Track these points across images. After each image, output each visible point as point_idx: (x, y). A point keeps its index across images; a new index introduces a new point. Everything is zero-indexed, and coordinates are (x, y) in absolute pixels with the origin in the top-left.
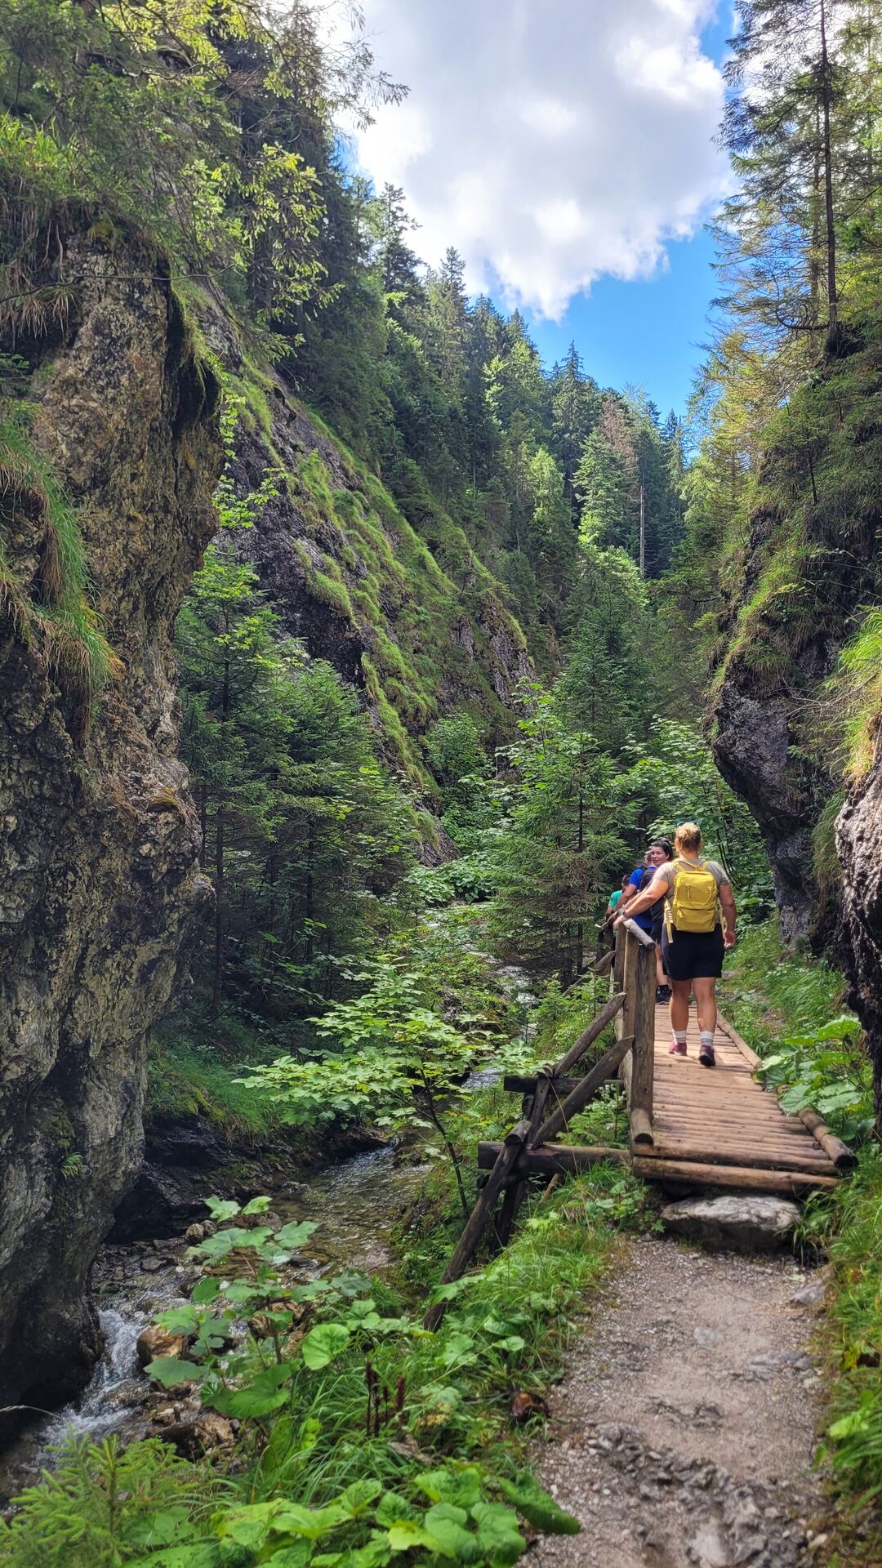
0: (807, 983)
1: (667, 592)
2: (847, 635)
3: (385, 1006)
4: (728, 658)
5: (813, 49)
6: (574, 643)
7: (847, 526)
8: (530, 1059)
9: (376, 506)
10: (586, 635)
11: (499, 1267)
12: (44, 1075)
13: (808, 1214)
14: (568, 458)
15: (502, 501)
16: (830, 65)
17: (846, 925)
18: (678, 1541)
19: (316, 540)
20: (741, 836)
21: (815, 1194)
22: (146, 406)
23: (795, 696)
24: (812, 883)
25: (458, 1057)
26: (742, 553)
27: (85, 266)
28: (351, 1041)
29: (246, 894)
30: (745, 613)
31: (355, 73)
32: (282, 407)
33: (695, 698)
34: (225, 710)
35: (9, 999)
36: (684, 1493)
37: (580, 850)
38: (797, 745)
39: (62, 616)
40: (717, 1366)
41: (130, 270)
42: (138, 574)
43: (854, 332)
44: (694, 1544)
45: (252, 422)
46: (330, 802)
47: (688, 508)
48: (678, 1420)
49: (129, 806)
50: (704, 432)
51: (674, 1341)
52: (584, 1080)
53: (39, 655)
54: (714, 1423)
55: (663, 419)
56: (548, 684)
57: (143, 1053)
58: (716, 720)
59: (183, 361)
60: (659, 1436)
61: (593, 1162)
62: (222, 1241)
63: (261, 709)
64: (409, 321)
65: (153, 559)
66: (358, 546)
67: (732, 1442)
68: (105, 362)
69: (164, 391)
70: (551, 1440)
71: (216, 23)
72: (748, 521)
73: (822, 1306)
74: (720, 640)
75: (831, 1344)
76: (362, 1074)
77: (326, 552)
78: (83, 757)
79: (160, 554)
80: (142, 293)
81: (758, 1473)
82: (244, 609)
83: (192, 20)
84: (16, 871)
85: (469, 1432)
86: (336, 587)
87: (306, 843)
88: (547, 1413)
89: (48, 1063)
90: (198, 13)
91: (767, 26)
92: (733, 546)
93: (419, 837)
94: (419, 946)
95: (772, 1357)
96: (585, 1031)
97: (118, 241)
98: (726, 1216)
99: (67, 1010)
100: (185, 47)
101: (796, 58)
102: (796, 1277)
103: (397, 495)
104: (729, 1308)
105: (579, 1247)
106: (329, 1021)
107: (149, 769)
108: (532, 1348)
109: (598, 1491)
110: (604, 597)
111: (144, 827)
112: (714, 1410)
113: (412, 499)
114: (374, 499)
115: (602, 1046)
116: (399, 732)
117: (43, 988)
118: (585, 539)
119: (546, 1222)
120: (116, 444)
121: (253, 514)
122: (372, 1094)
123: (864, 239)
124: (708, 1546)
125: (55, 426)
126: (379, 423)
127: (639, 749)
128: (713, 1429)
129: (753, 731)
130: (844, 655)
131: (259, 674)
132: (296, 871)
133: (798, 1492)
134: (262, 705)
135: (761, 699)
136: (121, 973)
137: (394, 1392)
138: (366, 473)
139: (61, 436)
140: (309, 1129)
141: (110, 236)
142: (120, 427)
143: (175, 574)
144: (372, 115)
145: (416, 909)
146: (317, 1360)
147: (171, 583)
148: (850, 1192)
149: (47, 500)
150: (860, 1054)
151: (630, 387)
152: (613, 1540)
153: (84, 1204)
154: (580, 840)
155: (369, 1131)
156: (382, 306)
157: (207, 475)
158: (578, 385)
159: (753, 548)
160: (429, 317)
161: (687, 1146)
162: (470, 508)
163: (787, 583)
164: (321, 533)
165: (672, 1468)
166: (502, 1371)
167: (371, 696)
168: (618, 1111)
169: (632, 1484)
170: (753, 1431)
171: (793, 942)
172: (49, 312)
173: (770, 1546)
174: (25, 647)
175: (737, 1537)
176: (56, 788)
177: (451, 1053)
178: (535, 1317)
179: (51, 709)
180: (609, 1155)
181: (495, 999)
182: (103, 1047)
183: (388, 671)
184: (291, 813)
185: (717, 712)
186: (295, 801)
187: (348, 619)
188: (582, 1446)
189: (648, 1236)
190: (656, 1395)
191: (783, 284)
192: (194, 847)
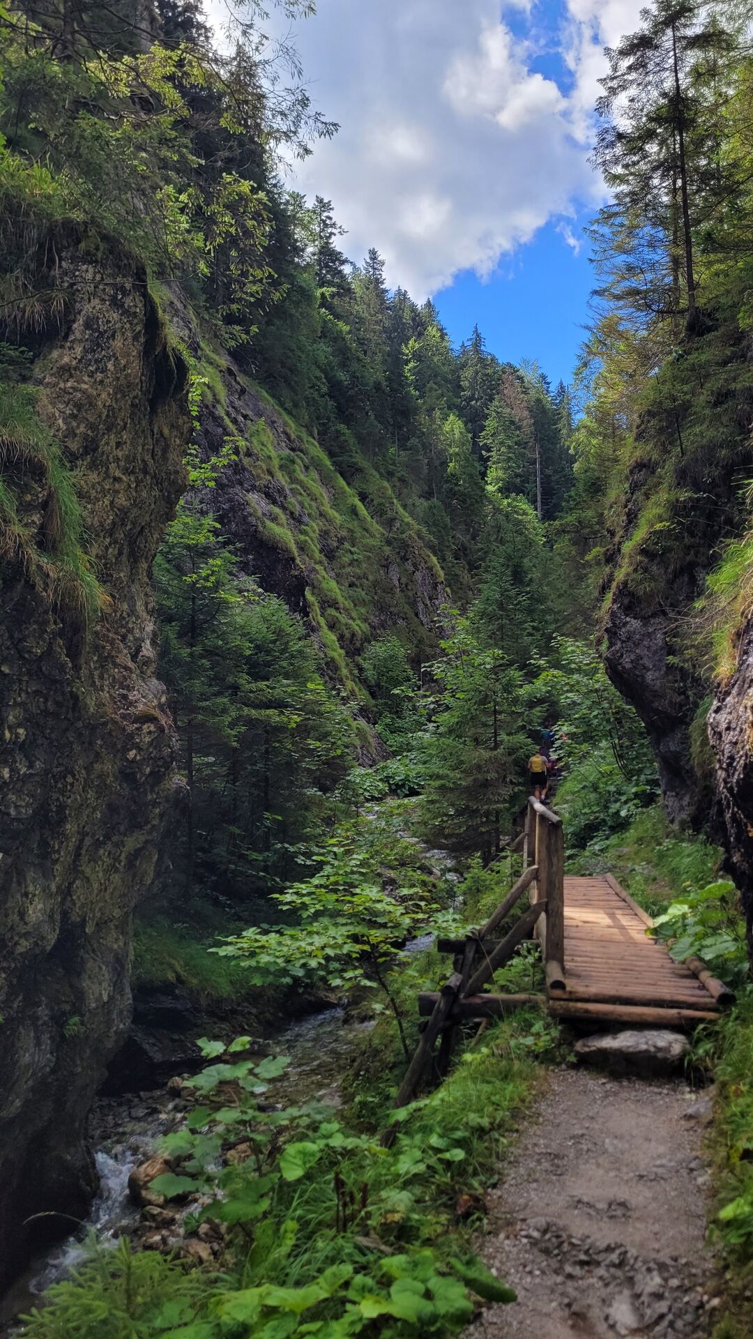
0: (689, 855)
1: (562, 531)
2: (713, 563)
3: (336, 883)
4: (614, 585)
5: (668, 84)
6: (485, 576)
7: (709, 474)
8: (459, 925)
9: (315, 464)
10: (494, 568)
11: (441, 1094)
12: (49, 948)
13: (695, 1043)
14: (474, 421)
15: (421, 457)
16: (682, 98)
17: (720, 802)
18: (597, 1310)
19: (265, 493)
20: (630, 735)
21: (701, 1026)
22: (128, 387)
23: (671, 615)
24: (690, 772)
25: (397, 926)
26: (623, 498)
27: (77, 273)
28: (308, 913)
29: (213, 793)
30: (627, 547)
31: (295, 114)
32: (234, 383)
33: (587, 619)
34: (193, 637)
35: (19, 884)
36: (601, 1271)
37: (495, 748)
38: (675, 655)
39: (62, 561)
40: (625, 1169)
41: (113, 276)
42: (122, 524)
43: (709, 315)
44: (611, 1311)
45: (210, 397)
46: (282, 713)
47: (576, 461)
48: (593, 1213)
49: (118, 718)
50: (589, 397)
51: (588, 1150)
52: (503, 941)
53: (44, 594)
54: (624, 1215)
55: (553, 388)
56: (463, 610)
57: (130, 929)
58: (606, 636)
59: (158, 349)
60: (579, 1227)
61: (515, 1007)
62: (211, 1076)
63: (222, 636)
64: (339, 310)
65: (135, 512)
66: (300, 498)
67: (639, 1229)
68: (94, 351)
69: (142, 375)
70: (490, 1233)
71: (180, 74)
72: (627, 471)
73: (710, 1117)
74: (607, 570)
75: (718, 1147)
76: (318, 941)
77: (273, 503)
78: (79, 678)
79: (140, 508)
80: (124, 295)
81: (662, 1254)
82: (204, 553)
83: (160, 72)
84: (25, 774)
85: (422, 1228)
86: (282, 532)
87: (263, 748)
88: (486, 1211)
89: (52, 938)
90: (165, 66)
91: (630, 68)
92: (616, 491)
93: (358, 742)
94: (359, 834)
95: (670, 1160)
96: (504, 900)
97: (104, 253)
98: (629, 1047)
99: (67, 892)
100: (153, 94)
101: (655, 94)
102: (688, 1096)
103: (331, 455)
104: (633, 1123)
105: (506, 1076)
106: (288, 898)
107: (134, 687)
108: (471, 1160)
109: (530, 1273)
110: (508, 537)
111: (131, 736)
112: (623, 1204)
113: (344, 458)
114: (312, 458)
115: (519, 912)
116: (338, 654)
117: (47, 874)
118: (491, 488)
119: (478, 1057)
120: (104, 418)
121: (214, 475)
122: (327, 958)
123: (715, 242)
124: (623, 1313)
125: (53, 404)
126: (316, 395)
127: (542, 662)
128: (623, 1219)
129: (637, 645)
130: (709, 580)
131: (222, 606)
132: (253, 773)
133: (694, 1266)
134: (224, 633)
135: (643, 618)
136: (112, 861)
137: (358, 1196)
138: (305, 436)
139: (58, 413)
140: (270, 992)
141: (97, 249)
142: (107, 404)
143: (153, 524)
144: (310, 147)
145: (356, 804)
146: (293, 1173)
147: (150, 531)
148: (730, 1024)
149: (50, 465)
150: (736, 913)
151: (526, 362)
152: (544, 1311)
153: (82, 1059)
154: (495, 741)
155: (322, 994)
156: (315, 298)
157: (178, 442)
158: (481, 360)
159: (632, 494)
160: (356, 307)
161: (593, 990)
162: (394, 464)
163: (661, 522)
164: (269, 488)
165: (591, 1251)
166: (447, 1179)
167: (314, 623)
168: (533, 965)
169: (557, 1265)
170: (657, 1220)
171: (676, 822)
172: (48, 312)
173: (673, 1310)
174: (33, 586)
175: (646, 1304)
176: (58, 704)
177: (391, 921)
178: (473, 1133)
179: (54, 638)
180: (529, 1001)
181: (424, 877)
182: (97, 924)
183: (328, 603)
184: (251, 722)
185: (607, 630)
186: (254, 713)
187: (293, 559)
188: (516, 1236)
189: (564, 1066)
190: (575, 1193)
191: (649, 276)
192: (172, 752)
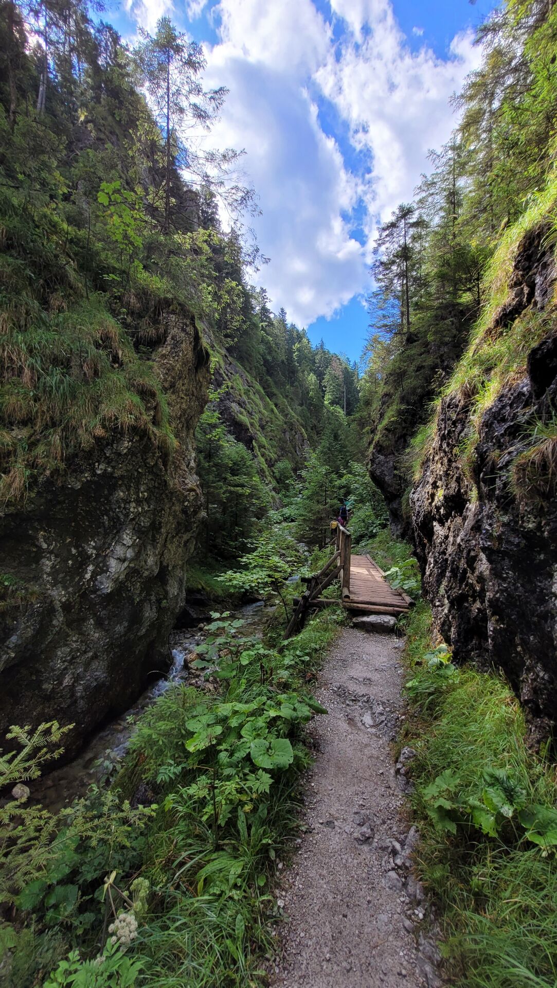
0: (400, 548)
1: (354, 420)
2: (413, 434)
3: (263, 555)
4: (374, 442)
5: (402, 242)
6: (323, 437)
7: (413, 399)
8: (309, 572)
9: (258, 392)
10: (327, 434)
11: (301, 636)
12: (155, 575)
13: (399, 621)
14: (320, 376)
15: (299, 390)
16: (407, 248)
17: (413, 529)
18: (358, 718)
19: (238, 403)
20: (378, 501)
21: (402, 614)
22: (187, 362)
23: (396, 454)
24: (402, 516)
25: (285, 572)
26: (379, 408)
27: (169, 318)
28: (252, 566)
29: (216, 519)
30: (380, 427)
31: (254, 255)
32: (227, 360)
33: (363, 455)
34: (210, 459)
36: (360, 704)
37: (326, 505)
38: (397, 470)
39: (162, 429)
40: (370, 666)
41: (183, 319)
42: (184, 415)
43: (416, 335)
44: (364, 718)
45: (218, 366)
46: (243, 489)
47: (360, 392)
48: (358, 682)
49: (181, 490)
50: (366, 367)
51: (357, 659)
52: (326, 579)
53: (155, 442)
54: (370, 683)
55: (352, 363)
56: (314, 450)
57: (185, 569)
58: (370, 462)
59: (199, 348)
60: (352, 687)
61: (330, 604)
62: (214, 625)
63: (221, 459)
64: (269, 332)
65: (189, 411)
66: (252, 405)
67: (375, 689)
68: (175, 348)
69: (193, 357)
70: (318, 687)
71: (210, 240)
72: (381, 397)
73: (404, 648)
74: (372, 436)
75: (407, 660)
76: (255, 577)
77: (241, 407)
78: (167, 474)
79: (191, 409)
80: (186, 326)
81: (383, 698)
82: (214, 426)
83: (202, 239)
84: (147, 510)
85: (293, 685)
86: (244, 419)
87: (236, 502)
88: (317, 679)
89: (157, 571)
90: (204, 237)
91: (387, 235)
92: (376, 405)
93: (272, 501)
94: (272, 536)
95: (388, 664)
96: (327, 564)
97: (179, 310)
98: (374, 621)
99: (162, 554)
100: (199, 248)
101: (396, 246)
102: (396, 640)
103: (264, 388)
104: (374, 649)
105: (326, 630)
106: (244, 560)
107: (187, 478)
108: (312, 660)
109: (333, 703)
110: (333, 422)
111: (186, 496)
112: (369, 679)
113: (269, 390)
114: (257, 390)
115: (333, 569)
116: (265, 466)
117: (155, 547)
118: (326, 402)
119: (316, 622)
120: (178, 374)
121: (219, 396)
122: (259, 583)
123: (418, 306)
124: (368, 719)
125: (159, 369)
126: (259, 365)
127: (345, 472)
128: (369, 685)
129: (382, 466)
130: (412, 441)
131: (220, 447)
132: (232, 512)
133: (396, 704)
134: (222, 457)
135: (385, 455)
136: (179, 543)
137: (269, 672)
138: (254, 381)
139: (161, 372)
140: (237, 594)
141: (177, 309)
142: (179, 369)
143: (196, 415)
144: (259, 268)
145: (271, 524)
146: (245, 662)
147: (194, 418)
148: (413, 614)
149: (157, 392)
151: (341, 353)
152: (338, 717)
153: (167, 616)
154: (326, 502)
155: (256, 596)
156: (259, 327)
157: (206, 383)
158: (324, 352)
159: (383, 406)
160: (275, 331)
161: (361, 599)
162: (288, 392)
163: (394, 417)
164: (240, 401)
165: (357, 696)
166: (302, 667)
167: (256, 454)
168: (338, 589)
169: (344, 701)
170: (382, 686)
171: (395, 535)
172: (158, 333)
173: (387, 719)
174: (150, 439)
175: (377, 716)
176: (159, 484)
177: (283, 570)
178: (313, 651)
179: (158, 459)
180: (336, 602)
181: (296, 553)
182: (173, 567)
183: (261, 446)
184: (231, 492)
185: (371, 460)
186: (232, 489)
187: (248, 429)
188: (328, 689)
189: (348, 627)
190: (351, 675)
191: (392, 319)
192: (201, 503)
